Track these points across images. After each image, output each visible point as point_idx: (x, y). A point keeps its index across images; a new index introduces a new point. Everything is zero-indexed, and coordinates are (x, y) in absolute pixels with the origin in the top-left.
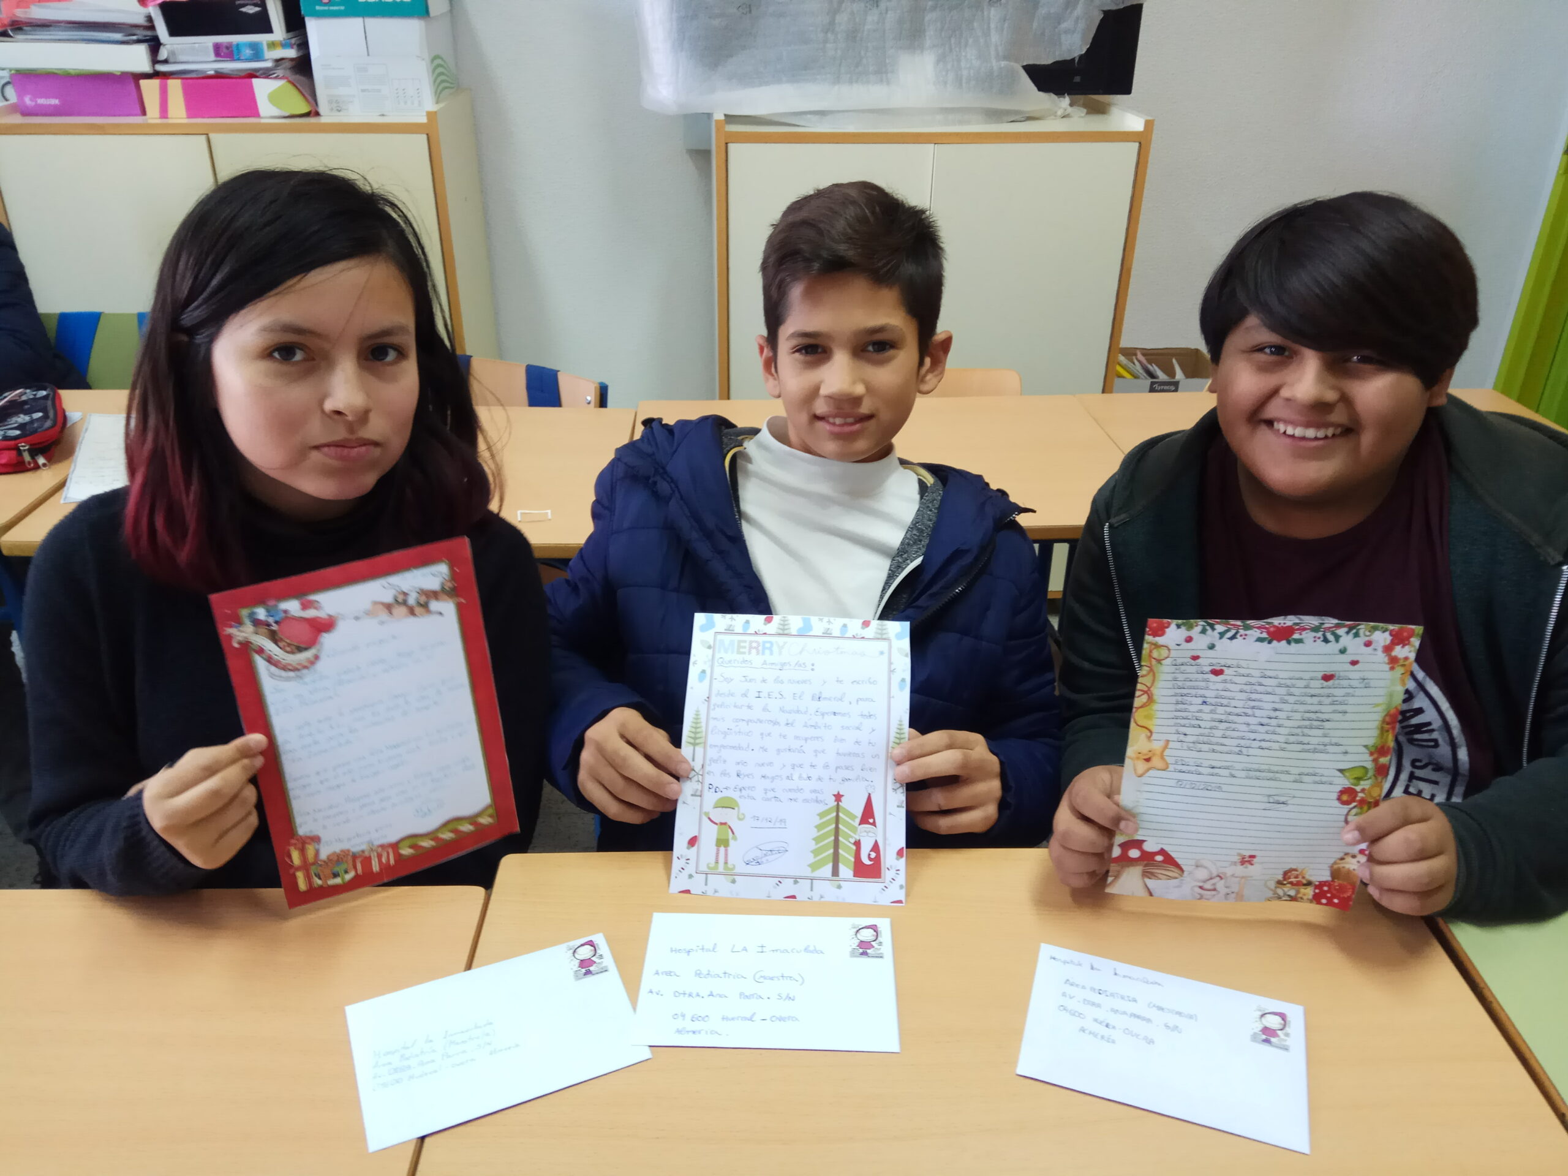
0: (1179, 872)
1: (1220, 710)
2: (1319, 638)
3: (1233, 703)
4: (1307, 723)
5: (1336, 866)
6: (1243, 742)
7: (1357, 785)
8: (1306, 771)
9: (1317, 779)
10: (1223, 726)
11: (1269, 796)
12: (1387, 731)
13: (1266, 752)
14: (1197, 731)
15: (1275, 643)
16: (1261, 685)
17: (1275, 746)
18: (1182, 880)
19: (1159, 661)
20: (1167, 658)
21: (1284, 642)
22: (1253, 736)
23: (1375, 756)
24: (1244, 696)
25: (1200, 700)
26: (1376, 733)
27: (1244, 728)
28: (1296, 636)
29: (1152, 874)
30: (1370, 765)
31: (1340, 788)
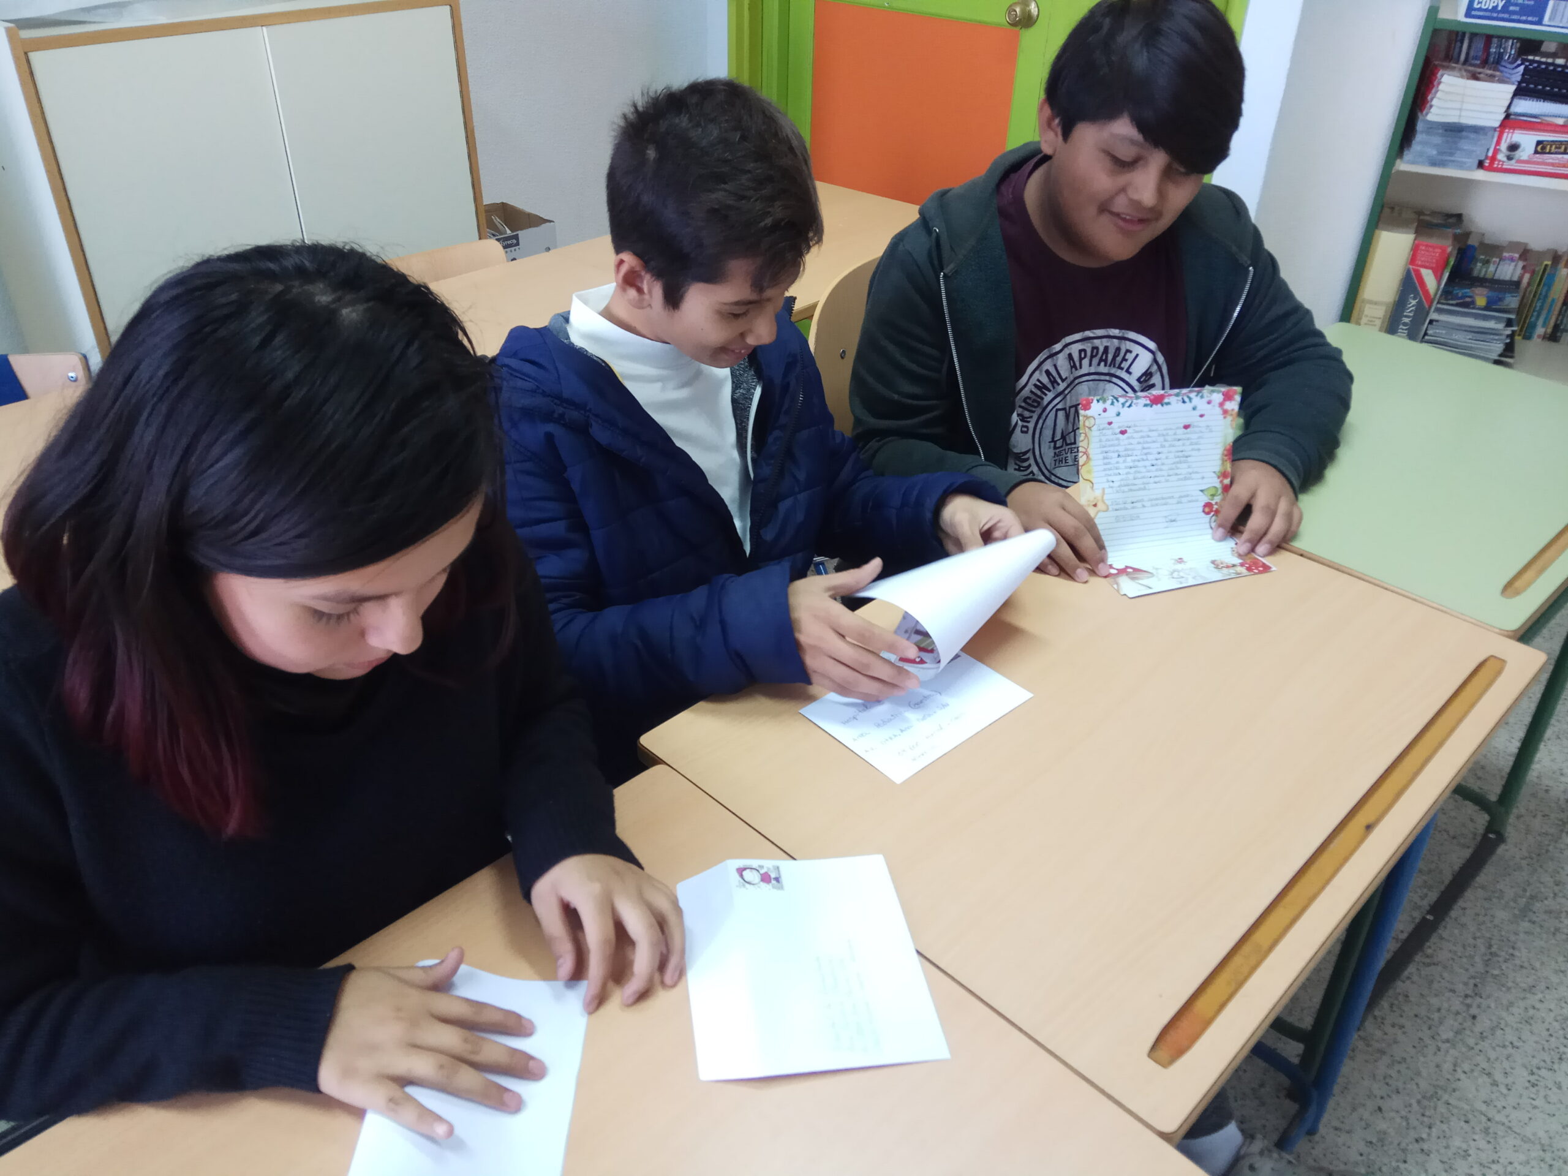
1: (1129, 459)
2: (1180, 402)
3: (1135, 453)
4: (1178, 460)
6: (1145, 480)
7: (1212, 500)
8: (1182, 494)
9: (1189, 499)
10: (1133, 470)
11: (1166, 517)
12: (1226, 461)
13: (1158, 485)
14: (1119, 478)
15: (1154, 406)
16: (1148, 436)
17: (1162, 479)
19: (1090, 428)
20: (1094, 425)
21: (1159, 405)
22: (1149, 474)
23: (1221, 479)
24: (1140, 447)
25: (1116, 454)
26: (1219, 462)
27: (1143, 470)
28: (1166, 400)
30: (1219, 486)
31: (1203, 504)
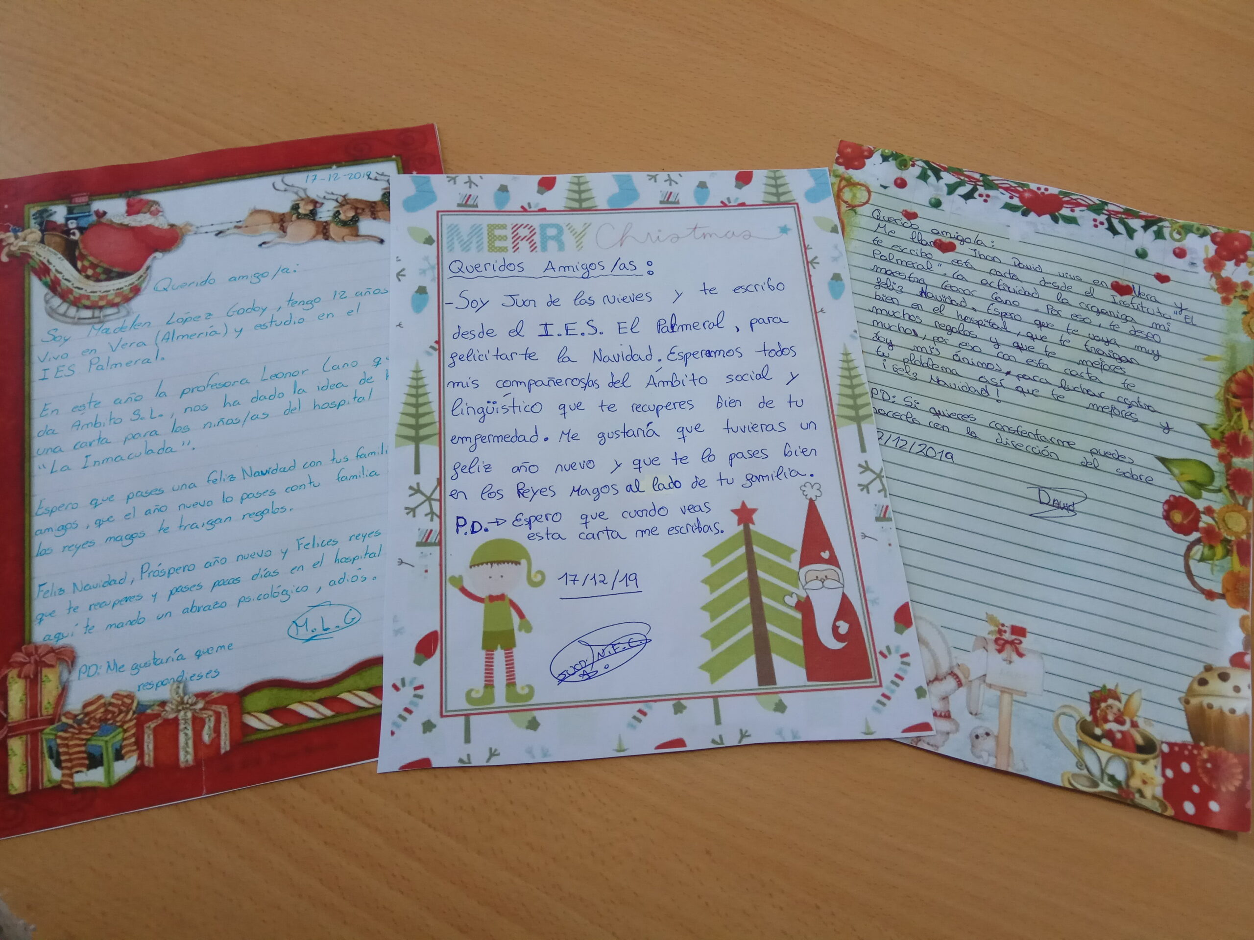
1: (949, 310)
2: (1102, 223)
3: (971, 302)
4: (1095, 358)
5: (1194, 701)
6: (989, 375)
7: (1196, 497)
8: (1103, 448)
10: (955, 339)
11: (1040, 488)
12: (1238, 408)
13: (1028, 400)
14: (911, 341)
15: (1032, 216)
16: (1013, 277)
17: (1045, 390)
19: (852, 207)
20: (864, 204)
21: (1047, 218)
22: (1005, 366)
23: (1223, 449)
24: (987, 292)
25: (917, 288)
26: (1218, 407)
27: (989, 348)
28: (1065, 211)
30: (1215, 464)
31: (1165, 496)
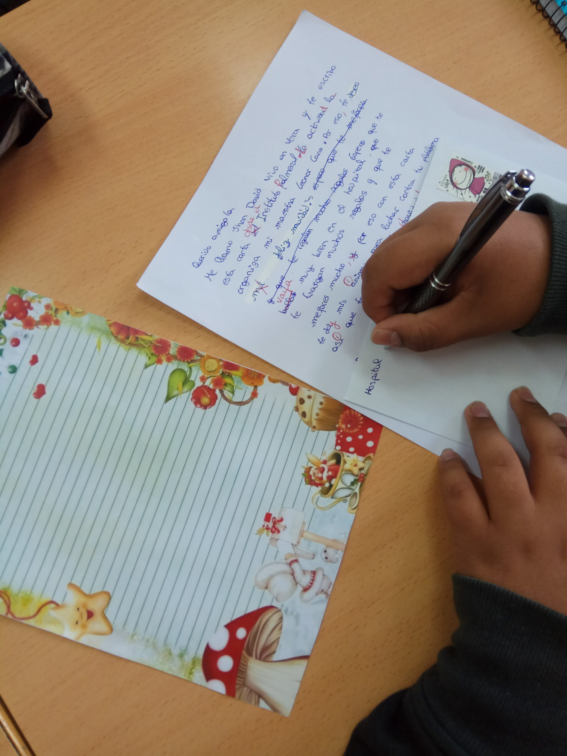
0: (272, 611)
5: (314, 423)
18: (286, 611)
29: (265, 649)
